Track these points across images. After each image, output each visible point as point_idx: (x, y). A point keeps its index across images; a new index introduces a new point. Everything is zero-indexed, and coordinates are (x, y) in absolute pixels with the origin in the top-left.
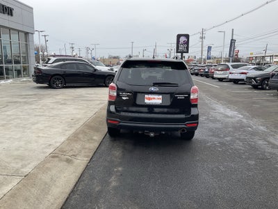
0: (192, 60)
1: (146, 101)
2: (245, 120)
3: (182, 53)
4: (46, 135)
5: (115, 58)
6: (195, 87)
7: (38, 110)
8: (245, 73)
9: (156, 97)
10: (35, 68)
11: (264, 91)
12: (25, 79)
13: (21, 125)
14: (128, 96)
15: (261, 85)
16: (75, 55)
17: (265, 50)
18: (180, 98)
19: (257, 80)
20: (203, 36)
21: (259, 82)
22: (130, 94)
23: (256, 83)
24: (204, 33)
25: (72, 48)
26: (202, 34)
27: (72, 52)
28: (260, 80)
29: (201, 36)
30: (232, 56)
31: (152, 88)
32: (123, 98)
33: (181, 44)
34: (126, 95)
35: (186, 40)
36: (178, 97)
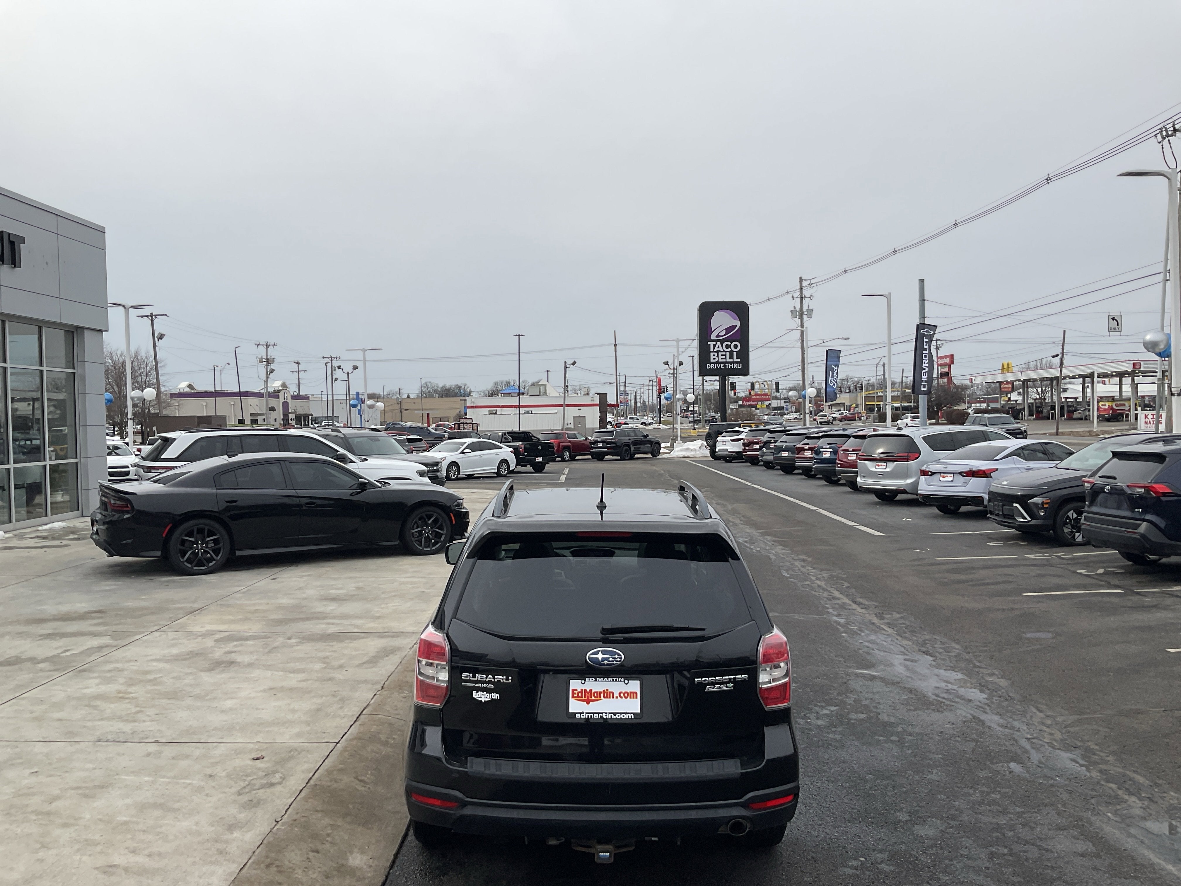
0: (764, 397)
1: (576, 706)
2: (993, 720)
3: (723, 374)
4: (140, 859)
5: (447, 393)
6: (777, 635)
7: (109, 708)
8: (984, 474)
9: (616, 686)
10: (105, 491)
11: (1063, 554)
12: (57, 525)
13: (35, 802)
14: (498, 687)
15: (1054, 527)
16: (279, 391)
17: (1060, 356)
18: (717, 688)
19: (1036, 504)
20: (805, 308)
21: (1043, 514)
22: (507, 679)
23: (1029, 519)
24: (808, 295)
25: (268, 362)
26: (799, 300)
27: (267, 378)
28: (1045, 506)
29: (795, 307)
30: (925, 389)
31: (597, 653)
32: (477, 695)
33: (716, 341)
34: (490, 682)
35: (738, 324)
36: (708, 684)
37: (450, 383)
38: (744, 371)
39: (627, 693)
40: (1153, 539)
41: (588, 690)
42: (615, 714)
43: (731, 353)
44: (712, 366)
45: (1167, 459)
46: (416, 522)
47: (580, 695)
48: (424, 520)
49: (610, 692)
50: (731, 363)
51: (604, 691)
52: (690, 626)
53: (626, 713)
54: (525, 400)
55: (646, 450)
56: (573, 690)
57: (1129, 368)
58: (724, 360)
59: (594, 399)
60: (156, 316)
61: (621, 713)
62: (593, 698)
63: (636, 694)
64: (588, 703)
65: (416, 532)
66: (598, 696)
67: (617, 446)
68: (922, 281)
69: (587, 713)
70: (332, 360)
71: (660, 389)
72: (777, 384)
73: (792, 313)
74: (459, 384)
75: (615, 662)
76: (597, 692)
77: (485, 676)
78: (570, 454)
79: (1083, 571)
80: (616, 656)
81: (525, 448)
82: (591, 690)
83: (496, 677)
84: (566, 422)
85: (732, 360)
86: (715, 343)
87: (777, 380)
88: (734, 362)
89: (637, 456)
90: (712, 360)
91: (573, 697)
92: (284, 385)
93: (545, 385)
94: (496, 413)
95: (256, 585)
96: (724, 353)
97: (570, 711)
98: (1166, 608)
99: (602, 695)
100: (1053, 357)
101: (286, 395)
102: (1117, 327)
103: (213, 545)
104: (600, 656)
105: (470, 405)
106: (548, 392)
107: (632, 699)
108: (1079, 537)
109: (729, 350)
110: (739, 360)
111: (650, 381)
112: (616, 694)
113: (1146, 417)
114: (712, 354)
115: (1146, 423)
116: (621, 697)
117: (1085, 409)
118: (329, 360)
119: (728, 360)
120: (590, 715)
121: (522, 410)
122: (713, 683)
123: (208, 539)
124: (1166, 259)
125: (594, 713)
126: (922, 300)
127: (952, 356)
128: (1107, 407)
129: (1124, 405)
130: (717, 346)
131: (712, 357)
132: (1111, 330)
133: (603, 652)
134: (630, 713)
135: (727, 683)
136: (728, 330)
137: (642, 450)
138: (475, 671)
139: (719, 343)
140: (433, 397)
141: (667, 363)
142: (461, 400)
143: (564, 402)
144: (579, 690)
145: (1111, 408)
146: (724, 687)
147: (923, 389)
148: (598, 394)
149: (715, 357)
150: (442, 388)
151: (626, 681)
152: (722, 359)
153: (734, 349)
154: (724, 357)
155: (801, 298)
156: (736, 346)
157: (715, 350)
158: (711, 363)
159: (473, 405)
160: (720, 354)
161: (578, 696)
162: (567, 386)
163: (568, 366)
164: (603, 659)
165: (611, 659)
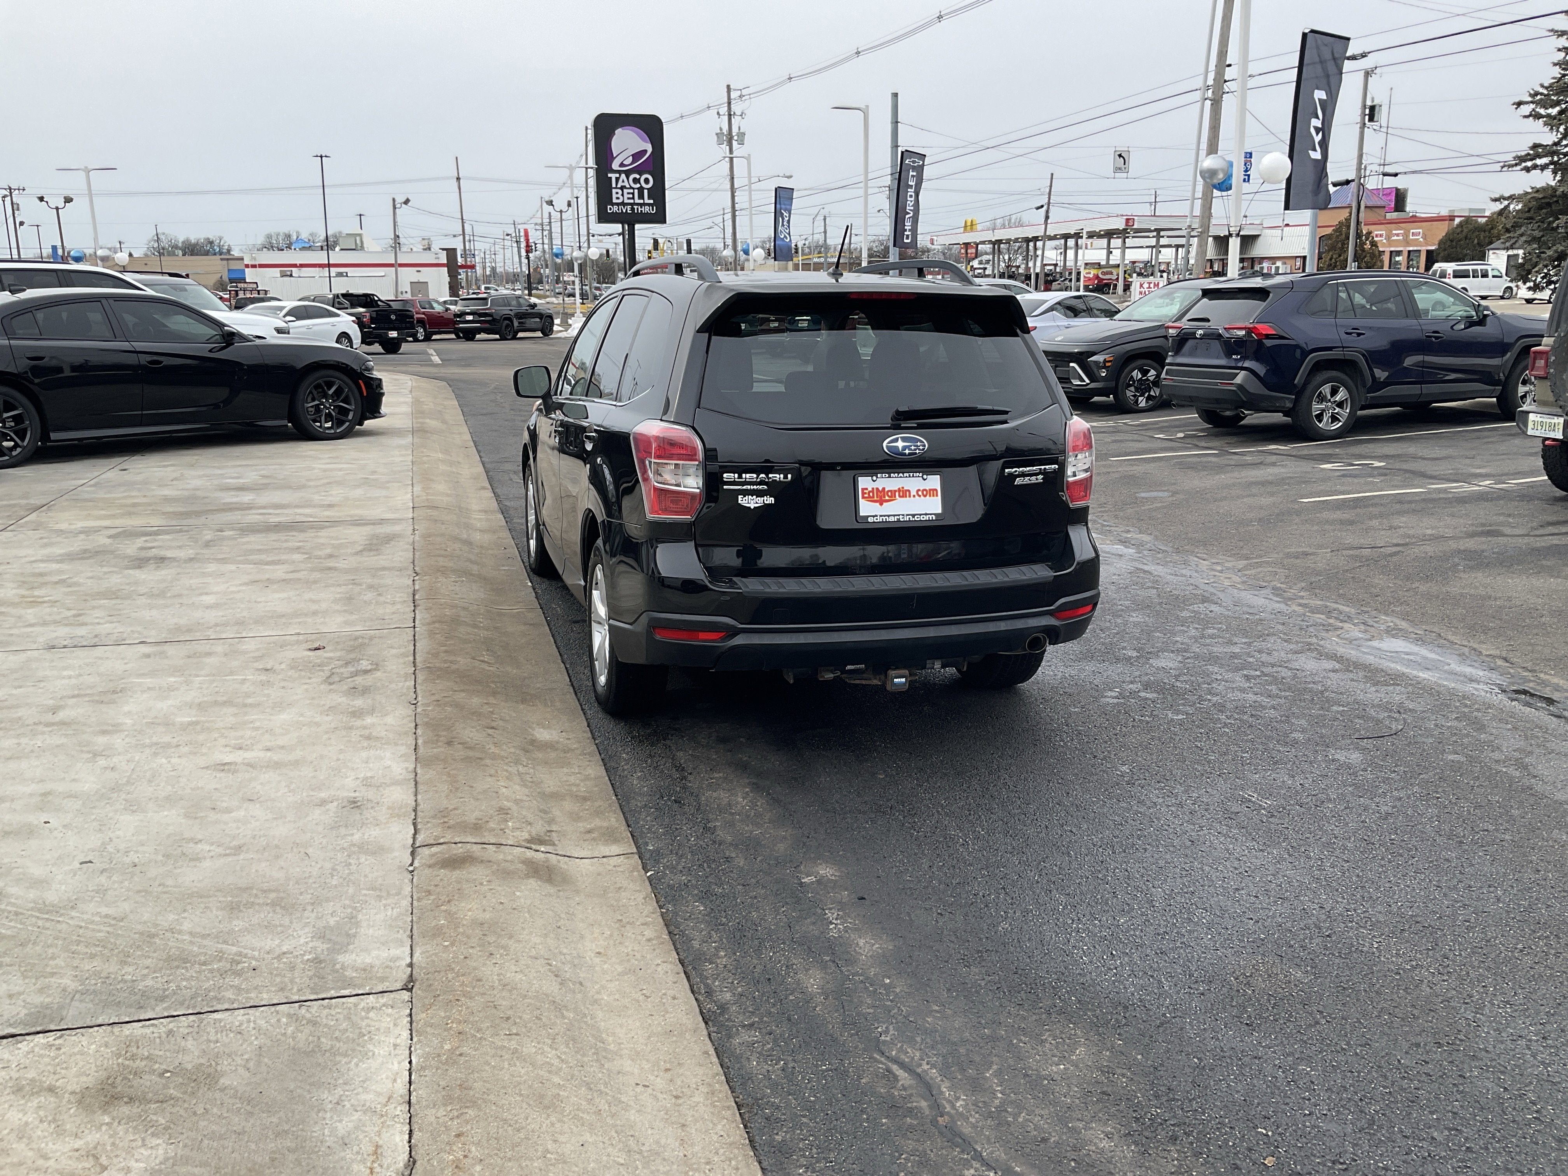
1: (867, 509)
2: (1158, 570)
3: (629, 221)
5: (194, 249)
7: (27, 613)
9: (913, 482)
11: (1128, 421)
14: (773, 489)
15: (1114, 391)
17: (1045, 207)
18: (1026, 480)
19: (1096, 363)
20: (735, 131)
21: (1104, 375)
22: (786, 477)
23: (1088, 381)
24: (738, 113)
26: (726, 117)
28: (1108, 364)
29: (721, 129)
30: (909, 241)
31: (896, 440)
32: (743, 501)
33: (619, 172)
34: (761, 483)
35: (649, 148)
36: (1019, 476)
37: (196, 235)
38: (660, 217)
39: (926, 490)
40: (1251, 391)
41: (880, 489)
42: (913, 516)
43: (641, 190)
44: (615, 208)
45: (1271, 295)
46: (311, 392)
47: (871, 494)
48: (321, 390)
49: (906, 491)
50: (641, 205)
51: (899, 488)
52: (996, 408)
53: (926, 514)
54: (337, 256)
55: (534, 326)
56: (863, 489)
57: (1120, 224)
58: (632, 201)
59: (439, 255)
61: (920, 515)
62: (887, 498)
63: (937, 490)
64: (881, 504)
65: (312, 407)
66: (892, 495)
67: (494, 320)
68: (895, 95)
69: (881, 516)
70: (11, 193)
71: (528, 246)
72: (689, 242)
73: (718, 137)
74: (211, 238)
75: (917, 451)
76: (891, 491)
77: (755, 476)
78: (425, 330)
79: (1161, 436)
81: (371, 318)
82: (884, 489)
83: (770, 476)
84: (400, 290)
85: (642, 201)
86: (618, 175)
87: (688, 237)
88: (645, 204)
89: (520, 335)
90: (615, 201)
91: (863, 497)
93: (361, 235)
94: (291, 276)
95: (103, 476)
96: (631, 191)
97: (861, 514)
98: (1274, 464)
99: (897, 494)
100: (1038, 208)
102: (1123, 166)
103: (13, 424)
104: (900, 444)
105: (250, 263)
106: (365, 245)
107: (932, 498)
108: (1142, 402)
109: (638, 186)
110: (652, 201)
112: (913, 493)
113: (1141, 286)
114: (614, 191)
115: (1141, 293)
116: (919, 496)
117: (1066, 279)
118: (7, 193)
119: (637, 201)
120: (884, 518)
121: (334, 271)
122: (1023, 475)
123: (5, 415)
124: (1207, 72)
125: (889, 516)
126: (895, 122)
128: (1091, 276)
129: (1111, 273)
130: (621, 180)
131: (614, 196)
132: (1118, 169)
133: (904, 439)
134: (931, 514)
135: (1037, 475)
136: (636, 156)
137: (528, 326)
138: (742, 470)
139: (623, 176)
140: (174, 254)
142: (222, 259)
143: (396, 261)
144: (870, 489)
145: (1097, 277)
146: (1033, 479)
147: (905, 241)
148: (443, 249)
149: (619, 196)
150: (183, 242)
151: (925, 477)
152: (629, 198)
153: (644, 185)
154: (631, 196)
155: (730, 115)
156: (647, 181)
157: (619, 186)
158: (613, 204)
159: (253, 263)
160: (625, 191)
161: (869, 497)
162: (398, 237)
163: (398, 206)
164: (904, 448)
165: (913, 448)
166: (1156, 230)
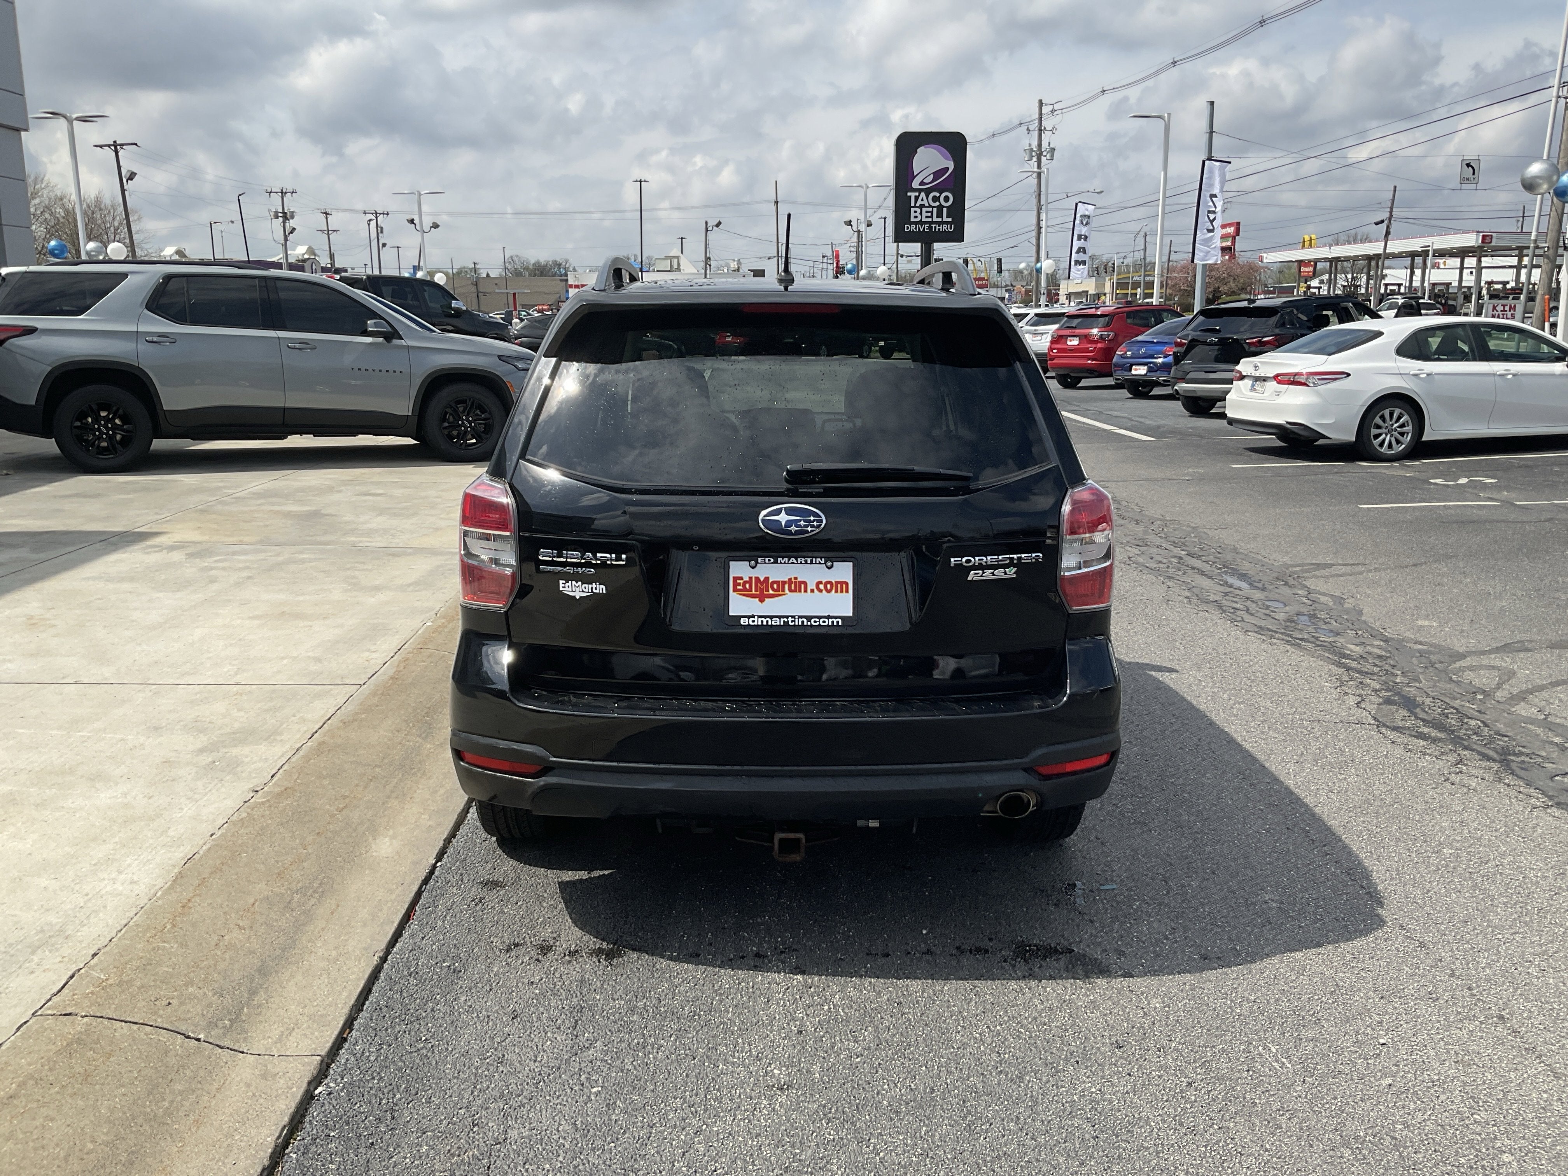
1: (740, 606)
3: (927, 240)
5: (541, 272)
9: (812, 571)
14: (603, 573)
16: (304, 261)
17: (1386, 222)
20: (1045, 145)
25: (286, 217)
26: (1036, 133)
27: (286, 239)
31: (778, 513)
32: (565, 587)
33: (920, 191)
34: (588, 565)
35: (951, 165)
36: (974, 567)
38: (957, 235)
39: (830, 583)
41: (762, 579)
42: (809, 618)
43: (940, 208)
44: (913, 227)
47: (747, 586)
49: (801, 582)
50: (939, 223)
51: (790, 579)
53: (829, 617)
56: (735, 579)
57: (1476, 242)
58: (930, 220)
60: (122, 145)
61: (820, 617)
62: (771, 592)
63: (847, 584)
64: (762, 601)
66: (779, 588)
68: (1212, 103)
69: (759, 617)
70: (376, 217)
71: (837, 267)
72: (999, 261)
73: (1026, 153)
74: (558, 260)
75: (809, 529)
76: (777, 582)
80: (812, 518)
82: (767, 579)
83: (599, 555)
85: (940, 220)
86: (917, 194)
88: (943, 223)
90: (912, 219)
91: (735, 590)
92: (311, 251)
93: (678, 257)
96: (930, 209)
97: (731, 613)
99: (786, 586)
100: (1377, 224)
101: (314, 267)
102: (1472, 177)
104: (783, 518)
105: (574, 283)
106: (681, 268)
107: (839, 594)
109: (937, 204)
110: (950, 220)
111: (824, 257)
112: (811, 585)
113: (1494, 308)
114: (913, 210)
116: (821, 591)
118: (373, 217)
119: (935, 219)
120: (765, 620)
125: (771, 617)
126: (1210, 133)
127: (1238, 223)
130: (920, 198)
131: (913, 214)
132: (1465, 180)
133: (789, 511)
134: (836, 617)
135: (1005, 567)
136: (937, 174)
138: (560, 546)
139: (923, 194)
140: (522, 276)
141: (849, 223)
142: (561, 280)
144: (747, 579)
146: (999, 573)
148: (751, 271)
149: (917, 214)
150: (534, 264)
151: (829, 564)
152: (927, 217)
153: (943, 203)
154: (929, 214)
155: (1040, 130)
156: (947, 198)
157: (918, 204)
158: (911, 223)
159: (576, 283)
160: (924, 210)
161: (745, 589)
162: (709, 258)
163: (710, 228)
164: (789, 523)
165: (802, 523)
166: (1518, 248)
